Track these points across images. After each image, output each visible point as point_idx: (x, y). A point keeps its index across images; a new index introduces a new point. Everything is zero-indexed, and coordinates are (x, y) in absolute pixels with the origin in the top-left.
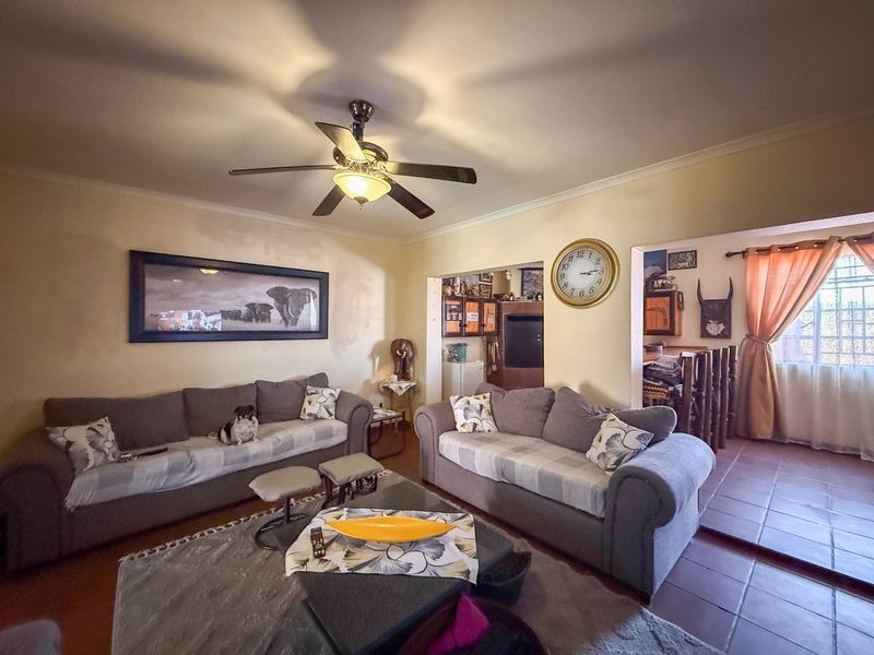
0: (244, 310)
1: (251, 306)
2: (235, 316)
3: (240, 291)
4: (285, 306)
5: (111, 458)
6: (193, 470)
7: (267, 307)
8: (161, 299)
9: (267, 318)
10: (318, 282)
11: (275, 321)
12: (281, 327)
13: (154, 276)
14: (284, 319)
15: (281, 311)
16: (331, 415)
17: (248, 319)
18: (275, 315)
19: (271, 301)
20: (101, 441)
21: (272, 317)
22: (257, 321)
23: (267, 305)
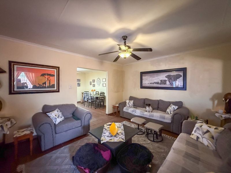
0: (160, 82)
1: (161, 81)
2: (158, 83)
3: (159, 77)
4: (170, 80)
5: (130, 106)
6: (135, 112)
7: (165, 81)
8: (145, 80)
9: (165, 83)
10: (182, 71)
11: (168, 84)
12: (170, 86)
13: (144, 76)
14: (170, 84)
15: (169, 82)
16: (171, 114)
17: (161, 84)
18: (168, 83)
19: (167, 79)
20: (130, 103)
21: (167, 83)
22: (163, 84)
23: (166, 80)
